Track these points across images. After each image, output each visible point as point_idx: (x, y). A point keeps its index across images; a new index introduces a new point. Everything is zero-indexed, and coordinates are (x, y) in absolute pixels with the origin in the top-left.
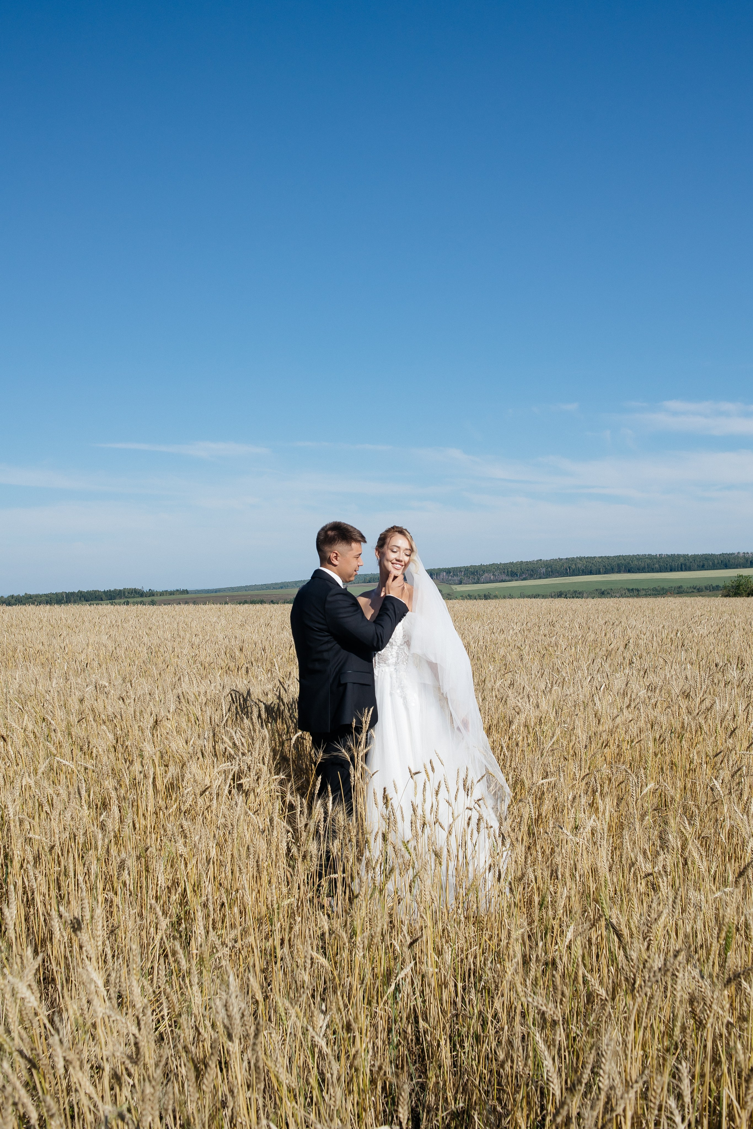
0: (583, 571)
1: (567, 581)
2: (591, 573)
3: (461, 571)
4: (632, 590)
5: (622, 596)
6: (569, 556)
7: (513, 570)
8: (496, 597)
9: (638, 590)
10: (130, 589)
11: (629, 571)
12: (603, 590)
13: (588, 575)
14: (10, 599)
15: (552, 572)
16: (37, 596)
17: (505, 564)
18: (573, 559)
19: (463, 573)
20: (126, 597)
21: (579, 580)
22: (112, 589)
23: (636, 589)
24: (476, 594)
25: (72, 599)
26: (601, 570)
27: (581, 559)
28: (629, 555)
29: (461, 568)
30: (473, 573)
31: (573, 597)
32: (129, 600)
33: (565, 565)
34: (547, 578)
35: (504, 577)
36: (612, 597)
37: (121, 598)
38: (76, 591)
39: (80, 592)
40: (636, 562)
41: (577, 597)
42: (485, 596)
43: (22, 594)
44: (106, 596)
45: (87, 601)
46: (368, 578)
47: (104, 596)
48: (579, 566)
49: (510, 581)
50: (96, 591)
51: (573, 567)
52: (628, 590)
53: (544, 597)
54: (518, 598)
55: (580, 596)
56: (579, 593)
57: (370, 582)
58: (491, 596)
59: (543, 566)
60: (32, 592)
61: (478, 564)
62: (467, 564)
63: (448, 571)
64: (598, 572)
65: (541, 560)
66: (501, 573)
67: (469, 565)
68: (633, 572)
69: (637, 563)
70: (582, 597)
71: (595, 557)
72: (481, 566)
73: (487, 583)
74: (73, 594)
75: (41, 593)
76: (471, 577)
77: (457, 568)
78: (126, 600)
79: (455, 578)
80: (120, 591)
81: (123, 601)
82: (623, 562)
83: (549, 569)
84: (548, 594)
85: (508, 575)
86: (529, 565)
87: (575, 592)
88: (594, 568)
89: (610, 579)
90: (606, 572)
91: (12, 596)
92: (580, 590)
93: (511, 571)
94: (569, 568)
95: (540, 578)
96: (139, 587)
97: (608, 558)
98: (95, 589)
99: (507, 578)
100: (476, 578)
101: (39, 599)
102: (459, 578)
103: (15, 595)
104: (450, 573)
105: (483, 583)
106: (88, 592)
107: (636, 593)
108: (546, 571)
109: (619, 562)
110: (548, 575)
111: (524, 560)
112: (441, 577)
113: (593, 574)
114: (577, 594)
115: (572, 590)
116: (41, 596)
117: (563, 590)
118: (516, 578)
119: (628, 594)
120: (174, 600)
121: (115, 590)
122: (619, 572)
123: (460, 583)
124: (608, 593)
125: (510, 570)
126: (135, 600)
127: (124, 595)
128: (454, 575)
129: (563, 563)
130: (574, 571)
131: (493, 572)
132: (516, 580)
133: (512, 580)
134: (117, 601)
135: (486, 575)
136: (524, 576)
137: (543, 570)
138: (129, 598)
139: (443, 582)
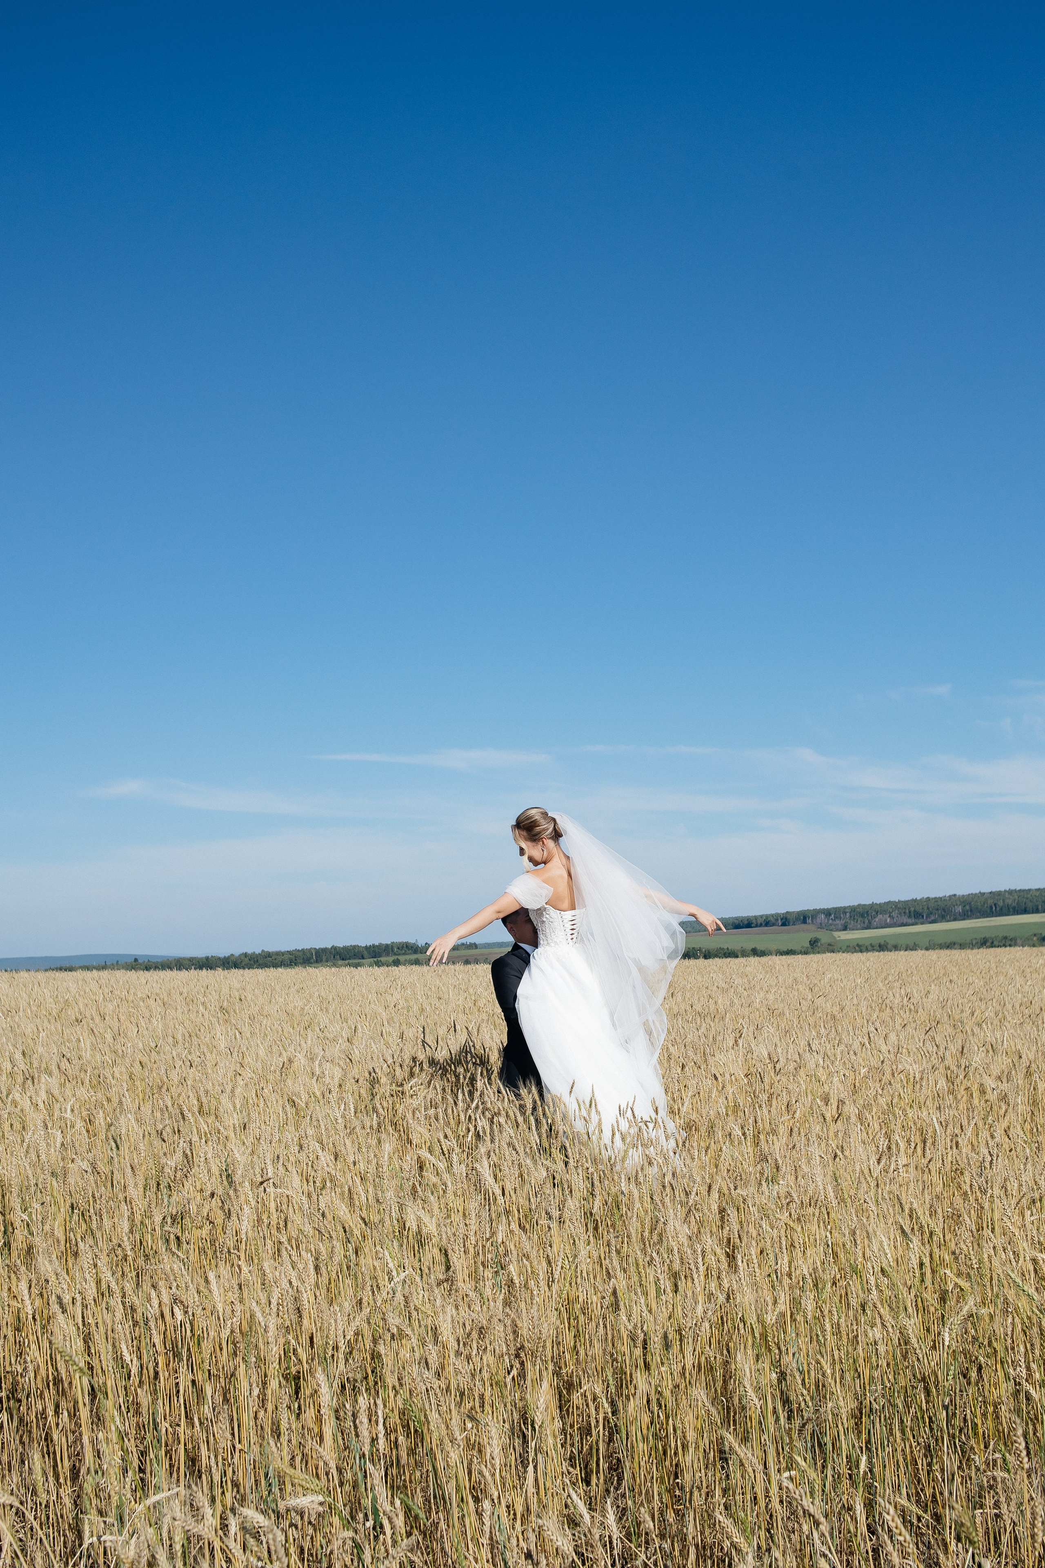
0: (1014, 908)
1: (993, 924)
2: (1025, 911)
3: (845, 913)
6: (995, 889)
7: (917, 909)
8: (896, 948)
10: (400, 943)
12: (1044, 934)
13: (1021, 914)
15: (971, 911)
16: (278, 954)
17: (905, 902)
18: (999, 893)
19: (848, 914)
20: (395, 954)
21: (1010, 922)
22: (377, 944)
24: (867, 943)
25: (324, 958)
26: (1040, 907)
27: (1011, 892)
29: (845, 908)
30: (862, 915)
31: (1005, 946)
32: (399, 957)
33: (990, 902)
34: (964, 919)
35: (905, 919)
37: (388, 955)
38: (329, 947)
39: (334, 948)
41: (1010, 946)
42: (880, 946)
43: (258, 951)
44: (369, 952)
45: (343, 959)
47: (366, 954)
48: (1010, 902)
49: (913, 925)
50: (354, 947)
51: (1001, 903)
53: (962, 946)
54: (927, 949)
55: (1012, 943)
56: (1011, 940)
58: (889, 946)
59: (958, 903)
61: (868, 902)
62: (854, 903)
63: (828, 913)
64: (1036, 911)
65: (955, 895)
66: (900, 914)
67: (856, 904)
70: (1015, 945)
71: (1030, 890)
72: (872, 905)
73: (882, 927)
74: (324, 950)
75: (283, 950)
76: (860, 919)
77: (840, 908)
78: (396, 957)
79: (838, 922)
80: (387, 945)
81: (391, 959)
83: (968, 907)
84: (968, 941)
85: (910, 917)
86: (939, 903)
87: (1005, 938)
88: (1030, 905)
91: (246, 955)
92: (1011, 935)
93: (915, 911)
94: (995, 905)
95: (955, 920)
96: (412, 940)
98: (353, 944)
99: (910, 921)
100: (867, 921)
101: (280, 958)
102: (843, 922)
103: (250, 951)
104: (830, 915)
105: (877, 928)
106: (345, 948)
108: (963, 911)
110: (965, 916)
111: (932, 896)
112: (819, 921)
113: (1029, 913)
114: (1007, 941)
115: (1001, 936)
116: (283, 954)
117: (988, 936)
118: (921, 920)
120: (459, 957)
121: (380, 945)
123: (845, 928)
125: (912, 909)
126: (408, 957)
127: (393, 950)
128: (836, 918)
129: (986, 899)
130: (1001, 909)
131: (890, 913)
132: (922, 923)
133: (916, 924)
134: (383, 959)
135: (880, 916)
136: (933, 918)
137: (959, 909)
138: (399, 954)
139: (821, 927)
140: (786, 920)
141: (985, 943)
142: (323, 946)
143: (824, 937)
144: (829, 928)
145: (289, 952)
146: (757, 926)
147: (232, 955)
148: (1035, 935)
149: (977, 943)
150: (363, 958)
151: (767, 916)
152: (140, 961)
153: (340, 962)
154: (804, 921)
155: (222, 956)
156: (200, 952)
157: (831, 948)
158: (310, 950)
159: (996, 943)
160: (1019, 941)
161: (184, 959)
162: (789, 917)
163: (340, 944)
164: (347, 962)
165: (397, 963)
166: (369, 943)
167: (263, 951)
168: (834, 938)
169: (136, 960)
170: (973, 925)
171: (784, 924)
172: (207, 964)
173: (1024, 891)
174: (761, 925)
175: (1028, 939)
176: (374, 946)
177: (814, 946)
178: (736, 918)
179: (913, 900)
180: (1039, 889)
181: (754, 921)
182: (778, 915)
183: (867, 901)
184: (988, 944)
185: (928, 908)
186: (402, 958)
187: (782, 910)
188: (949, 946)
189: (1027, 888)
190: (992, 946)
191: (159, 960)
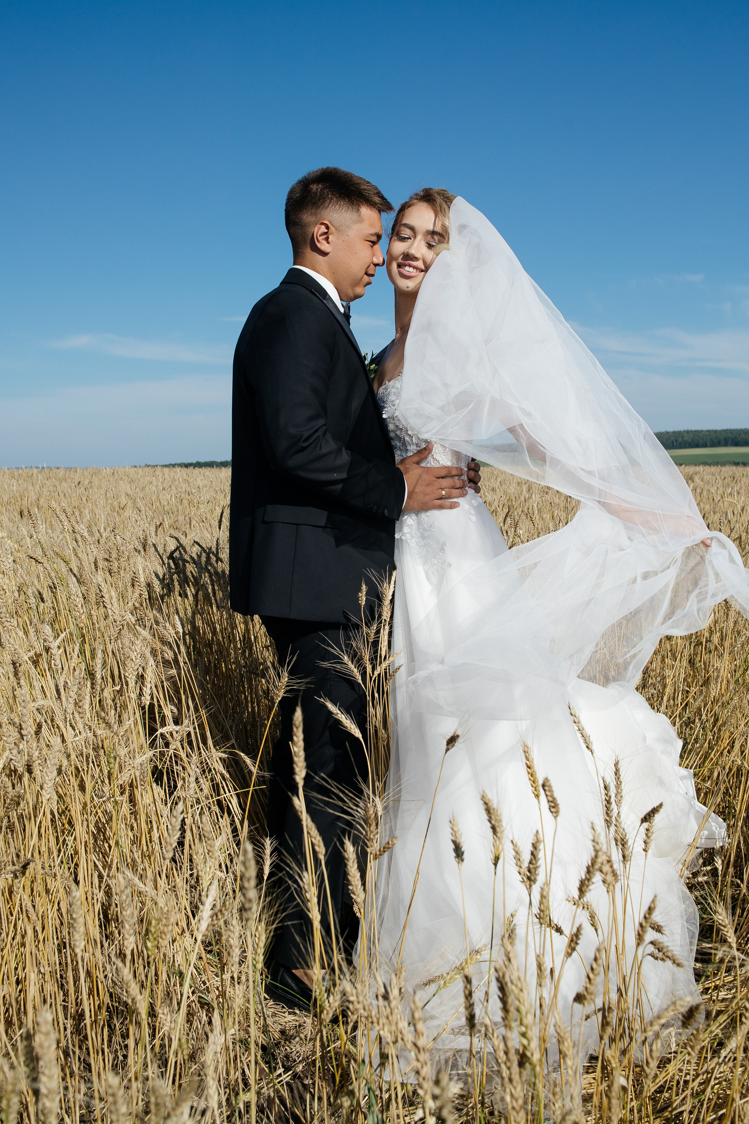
0: (689, 444)
2: (697, 446)
18: (679, 433)
27: (688, 432)
28: (736, 430)
33: (672, 438)
48: (686, 439)
51: (680, 440)
64: (705, 446)
71: (702, 431)
82: (730, 435)
97: (716, 431)
122: (726, 445)
130: (680, 444)
180: (708, 431)
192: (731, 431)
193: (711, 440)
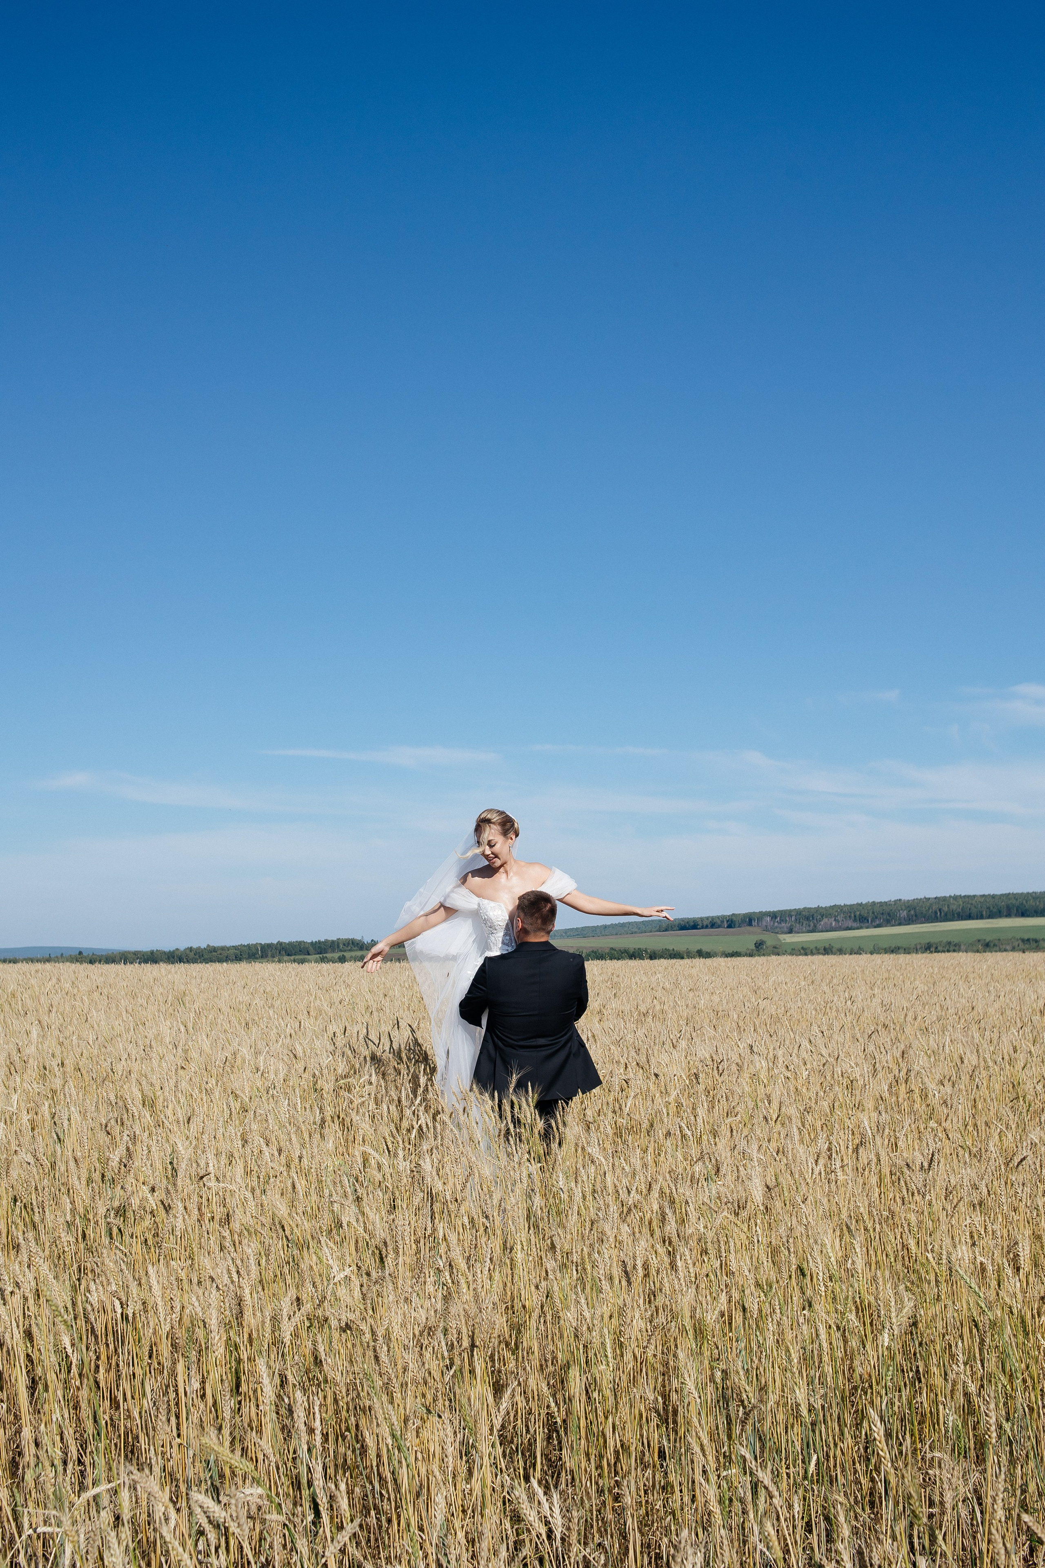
0: (959, 914)
1: (937, 929)
2: (969, 917)
3: (791, 916)
4: (1028, 940)
5: (1013, 949)
6: (940, 894)
7: (863, 913)
8: (841, 951)
9: (1036, 941)
10: (346, 940)
11: (1023, 914)
12: (987, 941)
13: (965, 919)
14: (188, 952)
15: (916, 916)
16: (223, 948)
17: (851, 906)
18: (944, 899)
19: (793, 919)
20: (341, 951)
21: (954, 928)
22: (323, 940)
23: (1033, 940)
24: (812, 947)
25: (270, 954)
26: (984, 913)
27: (955, 898)
28: (1022, 894)
29: (790, 911)
30: (808, 919)
31: (948, 951)
32: (345, 954)
33: (935, 907)
34: (909, 924)
35: (850, 923)
36: (1000, 950)
37: (333, 951)
38: (275, 942)
39: (280, 944)
40: (1032, 902)
41: (954, 951)
42: (825, 949)
43: (203, 946)
44: (315, 949)
45: (288, 955)
46: (664, 925)
47: (311, 950)
48: (954, 907)
49: (858, 928)
50: (300, 942)
51: (946, 909)
52: (1023, 940)
53: (907, 951)
54: (872, 953)
55: (956, 948)
56: (955, 945)
57: (666, 930)
58: (834, 950)
59: (904, 907)
60: (217, 943)
62: (800, 905)
63: (774, 915)
64: (980, 917)
65: (900, 900)
66: (845, 918)
67: (802, 907)
68: (1028, 916)
69: (1034, 904)
70: (959, 951)
71: (974, 896)
72: (818, 909)
73: (827, 931)
74: (270, 946)
75: (228, 945)
76: (805, 923)
77: (785, 911)
78: (341, 954)
79: (783, 925)
80: (333, 942)
81: (336, 955)
82: (1014, 902)
83: (912, 912)
84: (912, 946)
85: (855, 920)
86: (884, 907)
87: (949, 943)
88: (974, 910)
89: (997, 926)
90: (991, 916)
91: (191, 949)
92: (956, 941)
93: (860, 915)
94: (940, 910)
95: (900, 924)
96: (358, 937)
97: (993, 896)
98: (299, 940)
99: (855, 925)
100: (812, 924)
101: (225, 953)
102: (788, 925)
103: (195, 946)
104: (776, 918)
105: (822, 931)
106: (290, 944)
107: (1034, 945)
108: (908, 915)
109: (1009, 902)
110: (909, 921)
111: (878, 900)
112: (764, 923)
113: (973, 919)
114: (952, 947)
115: (945, 941)
116: (228, 949)
117: (932, 941)
118: (866, 924)
119: (1022, 946)
121: (326, 941)
122: (1009, 915)
123: (790, 931)
124: (995, 945)
125: (858, 913)
126: (353, 954)
127: (338, 947)
128: (782, 921)
129: (931, 904)
130: (946, 915)
131: (835, 916)
132: (867, 928)
133: (861, 928)
134: (329, 955)
135: (825, 920)
136: (878, 922)
137: (904, 914)
138: (345, 951)
139: (766, 929)
140: (731, 922)
141: (929, 948)
142: (268, 942)
143: (769, 940)
144: (774, 931)
145: (235, 948)
146: (702, 928)
147: (177, 949)
148: (979, 941)
149: (921, 948)
150: (309, 954)
151: (713, 918)
152: (85, 954)
153: (286, 958)
154: (750, 924)
155: (167, 949)
156: (145, 946)
157: (777, 951)
158: (255, 945)
159: (940, 948)
160: (962, 947)
161: (129, 952)
162: (734, 918)
163: (286, 939)
164: (292, 958)
165: (342, 960)
166: (315, 939)
167: (208, 946)
168: (779, 940)
169: (80, 953)
170: (917, 930)
171: (729, 926)
172: (152, 958)
173: (969, 897)
174: (707, 927)
175: (972, 945)
176: (320, 942)
177: (759, 949)
178: (683, 920)
179: (858, 904)
180: (984, 896)
181: (700, 923)
182: (723, 917)
183: (813, 905)
184: (933, 949)
185: (873, 913)
186: (348, 955)
187: (728, 912)
188: (894, 950)
189: (972, 894)
190: (937, 951)
191: (104, 953)
192: (1015, 896)
193: (989, 908)
